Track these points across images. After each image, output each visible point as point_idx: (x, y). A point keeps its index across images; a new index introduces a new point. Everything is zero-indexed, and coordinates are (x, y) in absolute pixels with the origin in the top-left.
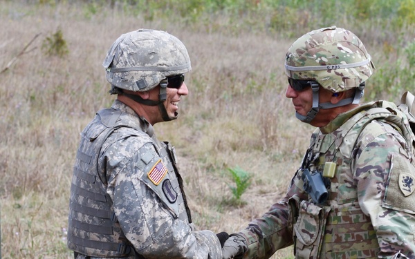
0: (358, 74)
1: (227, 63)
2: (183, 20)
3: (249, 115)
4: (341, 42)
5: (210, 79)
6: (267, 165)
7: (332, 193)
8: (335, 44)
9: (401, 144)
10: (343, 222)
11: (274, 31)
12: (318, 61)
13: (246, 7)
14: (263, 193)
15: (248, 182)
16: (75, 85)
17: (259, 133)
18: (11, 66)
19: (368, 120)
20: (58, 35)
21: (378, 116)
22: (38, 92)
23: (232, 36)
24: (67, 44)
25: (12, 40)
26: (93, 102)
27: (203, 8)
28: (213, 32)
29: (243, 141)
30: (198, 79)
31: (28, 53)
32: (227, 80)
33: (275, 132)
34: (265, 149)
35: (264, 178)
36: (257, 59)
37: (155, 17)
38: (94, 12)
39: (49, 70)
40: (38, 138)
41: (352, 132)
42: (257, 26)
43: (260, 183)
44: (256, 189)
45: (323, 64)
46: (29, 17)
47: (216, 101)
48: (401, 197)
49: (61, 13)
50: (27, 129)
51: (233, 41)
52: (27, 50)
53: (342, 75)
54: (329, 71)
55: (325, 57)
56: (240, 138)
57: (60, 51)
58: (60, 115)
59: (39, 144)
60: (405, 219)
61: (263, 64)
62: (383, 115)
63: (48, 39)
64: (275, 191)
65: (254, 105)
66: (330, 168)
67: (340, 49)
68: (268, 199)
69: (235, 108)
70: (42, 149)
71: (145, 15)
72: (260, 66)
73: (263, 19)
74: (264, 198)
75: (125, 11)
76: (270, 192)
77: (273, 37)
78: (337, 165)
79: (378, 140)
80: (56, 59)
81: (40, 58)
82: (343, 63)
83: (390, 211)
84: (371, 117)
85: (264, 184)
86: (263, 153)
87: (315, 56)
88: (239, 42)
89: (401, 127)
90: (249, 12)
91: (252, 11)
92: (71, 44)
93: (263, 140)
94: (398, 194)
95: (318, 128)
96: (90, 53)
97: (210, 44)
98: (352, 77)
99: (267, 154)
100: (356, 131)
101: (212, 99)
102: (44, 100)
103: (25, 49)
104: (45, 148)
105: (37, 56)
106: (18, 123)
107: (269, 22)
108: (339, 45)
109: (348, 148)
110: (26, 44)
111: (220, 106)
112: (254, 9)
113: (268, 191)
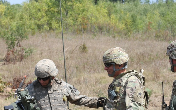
0: (126, 59)
1: (141, 51)
2: (125, 37)
3: (150, 69)
4: (119, 50)
5: (136, 57)
6: (157, 86)
7: (118, 96)
8: (118, 51)
9: (140, 83)
10: (121, 105)
11: (156, 38)
12: (113, 56)
13: (147, 31)
14: (156, 96)
15: (151, 93)
16: (91, 62)
17: (154, 75)
18: (69, 57)
19: (130, 75)
20: (84, 45)
21: (133, 74)
22: (79, 65)
23: (142, 41)
24: (87, 48)
25: (69, 48)
26: (97, 68)
27: (132, 32)
28: (136, 40)
29: (149, 78)
30: (132, 57)
31: (74, 52)
32: (142, 57)
33: (159, 75)
34: (156, 80)
35: (156, 91)
36: (151, 49)
37: (116, 36)
38: (95, 36)
39: (82, 57)
40: (80, 82)
41: (125, 78)
42: (150, 37)
43: (155, 93)
44: (154, 95)
45: (115, 57)
46: (74, 39)
47: (138, 65)
48: (138, 98)
49: (84, 37)
50: (76, 79)
51: (143, 43)
52: (74, 51)
53: (121, 59)
54: (117, 58)
55: (115, 54)
56: (147, 77)
57: (85, 50)
58: (86, 73)
59: (80, 84)
60: (137, 105)
61: (154, 51)
62: (135, 74)
63: (81, 47)
64: (160, 95)
65: (151, 65)
66: (118, 89)
67: (119, 52)
68: (158, 98)
69: (145, 67)
70: (81, 85)
71: (112, 36)
72: (153, 51)
73: (153, 34)
74: (157, 98)
75: (106, 35)
76: (159, 96)
77: (156, 41)
78: (120, 88)
79: (133, 80)
80: (84, 53)
81: (78, 53)
82: (121, 56)
83: (133, 101)
84: (131, 75)
85: (157, 93)
86: (156, 82)
87: (112, 55)
88: (145, 43)
89: (140, 78)
90: (148, 33)
91: (149, 32)
92: (88, 48)
93: (155, 78)
94: (137, 97)
95: (114, 78)
96: (95, 50)
97: (135, 44)
98: (124, 59)
99: (157, 82)
100: (126, 78)
101: (137, 64)
102: (81, 68)
103: (73, 50)
104: (82, 85)
105: (77, 53)
106: (73, 77)
107: (155, 35)
108: (119, 51)
109: (123, 83)
110: (74, 49)
111: (140, 66)
112: (149, 31)
113: (158, 95)
